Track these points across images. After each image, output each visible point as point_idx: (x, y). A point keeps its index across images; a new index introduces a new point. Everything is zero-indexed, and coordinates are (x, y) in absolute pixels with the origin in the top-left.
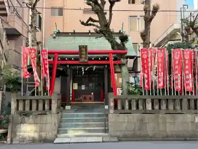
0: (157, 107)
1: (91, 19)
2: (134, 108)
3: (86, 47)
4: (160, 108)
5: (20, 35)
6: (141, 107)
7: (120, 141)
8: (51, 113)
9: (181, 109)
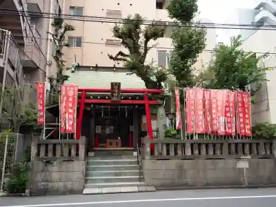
0: (196, 152)
1: (121, 53)
2: (172, 153)
3: (119, 85)
4: (200, 153)
5: (38, 68)
6: (179, 152)
7: (157, 190)
8: (78, 160)
9: (221, 154)
